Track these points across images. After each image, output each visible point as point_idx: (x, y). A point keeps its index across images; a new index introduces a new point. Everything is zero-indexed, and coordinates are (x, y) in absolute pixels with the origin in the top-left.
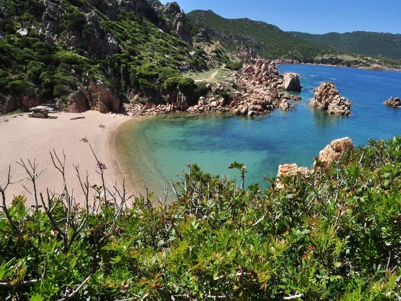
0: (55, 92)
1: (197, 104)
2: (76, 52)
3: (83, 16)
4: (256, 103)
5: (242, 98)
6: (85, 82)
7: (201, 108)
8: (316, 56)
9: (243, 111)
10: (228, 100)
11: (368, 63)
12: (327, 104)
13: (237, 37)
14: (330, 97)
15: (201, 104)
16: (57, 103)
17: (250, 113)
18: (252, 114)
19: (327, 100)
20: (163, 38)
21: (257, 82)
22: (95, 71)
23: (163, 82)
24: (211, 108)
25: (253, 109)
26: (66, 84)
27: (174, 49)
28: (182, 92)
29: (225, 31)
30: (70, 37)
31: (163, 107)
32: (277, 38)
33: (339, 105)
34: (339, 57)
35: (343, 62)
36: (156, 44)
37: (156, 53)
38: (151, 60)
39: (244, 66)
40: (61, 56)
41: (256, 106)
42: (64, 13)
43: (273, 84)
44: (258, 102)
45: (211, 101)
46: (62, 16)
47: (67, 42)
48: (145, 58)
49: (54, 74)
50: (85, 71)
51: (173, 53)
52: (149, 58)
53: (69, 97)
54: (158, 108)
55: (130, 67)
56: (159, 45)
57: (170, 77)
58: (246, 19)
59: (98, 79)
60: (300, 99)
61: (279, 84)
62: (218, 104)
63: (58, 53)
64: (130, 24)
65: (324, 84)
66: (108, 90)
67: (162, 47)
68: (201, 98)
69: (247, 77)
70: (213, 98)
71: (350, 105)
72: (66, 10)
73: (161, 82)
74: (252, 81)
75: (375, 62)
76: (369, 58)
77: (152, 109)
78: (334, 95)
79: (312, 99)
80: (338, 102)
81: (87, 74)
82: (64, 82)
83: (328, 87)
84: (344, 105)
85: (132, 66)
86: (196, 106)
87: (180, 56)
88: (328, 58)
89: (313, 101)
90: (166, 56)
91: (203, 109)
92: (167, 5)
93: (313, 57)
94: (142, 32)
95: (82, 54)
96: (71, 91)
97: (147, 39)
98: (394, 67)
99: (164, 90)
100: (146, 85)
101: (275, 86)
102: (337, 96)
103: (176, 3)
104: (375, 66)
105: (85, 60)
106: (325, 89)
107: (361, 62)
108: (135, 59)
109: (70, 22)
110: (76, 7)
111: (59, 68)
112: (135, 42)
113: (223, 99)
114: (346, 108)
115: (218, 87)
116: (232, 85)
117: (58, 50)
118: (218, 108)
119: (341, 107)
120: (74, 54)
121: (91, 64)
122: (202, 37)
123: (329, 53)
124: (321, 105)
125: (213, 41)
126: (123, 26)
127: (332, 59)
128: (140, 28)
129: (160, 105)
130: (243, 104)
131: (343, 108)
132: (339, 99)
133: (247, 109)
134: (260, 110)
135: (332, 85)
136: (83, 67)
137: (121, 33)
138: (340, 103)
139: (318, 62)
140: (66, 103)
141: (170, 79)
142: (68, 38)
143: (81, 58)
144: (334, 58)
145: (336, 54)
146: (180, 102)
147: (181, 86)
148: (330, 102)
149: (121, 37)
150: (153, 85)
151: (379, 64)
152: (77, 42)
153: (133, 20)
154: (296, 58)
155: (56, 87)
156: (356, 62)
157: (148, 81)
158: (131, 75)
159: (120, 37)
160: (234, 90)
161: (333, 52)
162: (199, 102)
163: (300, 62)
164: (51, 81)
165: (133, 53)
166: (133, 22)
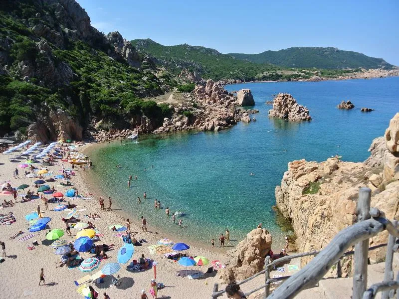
0: (13, 124)
1: (162, 125)
2: (30, 82)
3: (34, 45)
4: (220, 119)
5: (204, 115)
6: (44, 112)
7: (167, 129)
8: (257, 74)
9: (210, 127)
10: (192, 119)
11: (307, 75)
12: (287, 113)
13: (179, 63)
14: (289, 106)
15: (166, 125)
16: (16, 136)
17: (216, 128)
18: (219, 130)
19: (286, 109)
20: (114, 65)
21: (212, 102)
22: (53, 100)
23: (125, 107)
24: (176, 128)
25: (219, 125)
26: (23, 115)
27: (127, 75)
28: (146, 114)
29: (167, 58)
30: (22, 67)
31: (128, 132)
32: (216, 61)
33: (299, 112)
34: (279, 73)
35: (283, 77)
36: (110, 71)
37: (111, 80)
38: (108, 86)
39: (196, 88)
40: (14, 87)
41: (221, 122)
42: (13, 43)
43: (227, 102)
44: (222, 117)
45: (176, 121)
46: (11, 46)
47: (19, 71)
48: (102, 85)
49: (9, 105)
50: (43, 101)
51: (128, 79)
52: (106, 84)
53: (29, 129)
54: (123, 133)
55: (89, 95)
56: (113, 72)
57: (131, 101)
58: (185, 46)
59: (59, 108)
60: (258, 112)
61: (232, 101)
62: (183, 124)
63: (11, 84)
64: (80, 53)
65: (282, 95)
66: (70, 118)
67: (116, 74)
68: (165, 119)
69: (201, 97)
70: (177, 119)
71: (308, 112)
72: (15, 40)
73: (123, 107)
74: (207, 101)
75: (312, 74)
76: (307, 71)
77: (117, 135)
78: (293, 104)
79: (271, 110)
80: (298, 110)
81: (46, 104)
82: (21, 113)
83: (286, 97)
84: (304, 113)
85: (91, 93)
86: (162, 128)
87: (135, 82)
88: (268, 75)
89: (272, 112)
90: (122, 82)
91: (169, 130)
92: (109, 35)
93: (254, 75)
94: (94, 60)
95: (37, 83)
96: (30, 122)
97: (100, 67)
98: (331, 77)
99: (127, 114)
100: (108, 110)
101: (229, 104)
102: (295, 105)
103: (118, 32)
104: (314, 77)
105: (41, 90)
106: (283, 99)
107: (300, 75)
108: (93, 86)
109: (20, 52)
110: (26, 37)
111: (14, 100)
112: (89, 70)
113: (187, 118)
114: (306, 114)
115: (180, 108)
116: (193, 104)
117: (11, 81)
118: (183, 127)
119: (301, 114)
120: (28, 84)
121: (48, 94)
122: (148, 64)
123: (268, 70)
124: (281, 115)
125: (158, 68)
126: (73, 54)
127: (273, 75)
128: (90, 57)
129: (124, 130)
130: (208, 120)
131: (304, 115)
132: (298, 107)
133: (213, 126)
134: (226, 125)
135: (289, 95)
136: (40, 97)
137: (73, 61)
138: (299, 111)
139: (259, 79)
140: (27, 135)
141: (132, 103)
142: (20, 68)
143: (36, 88)
144: (274, 74)
145: (276, 70)
146: (145, 125)
147: (144, 109)
148: (290, 111)
149: (75, 66)
150: (115, 110)
151: (317, 75)
152: (29, 71)
153: (82, 49)
154: (238, 78)
155: (13, 118)
156: (296, 76)
157: (110, 107)
158: (91, 102)
159: (73, 65)
160: (196, 109)
161: (272, 68)
162: (164, 124)
163: (242, 81)
164: (7, 113)
165: (90, 80)
166: (82, 51)
